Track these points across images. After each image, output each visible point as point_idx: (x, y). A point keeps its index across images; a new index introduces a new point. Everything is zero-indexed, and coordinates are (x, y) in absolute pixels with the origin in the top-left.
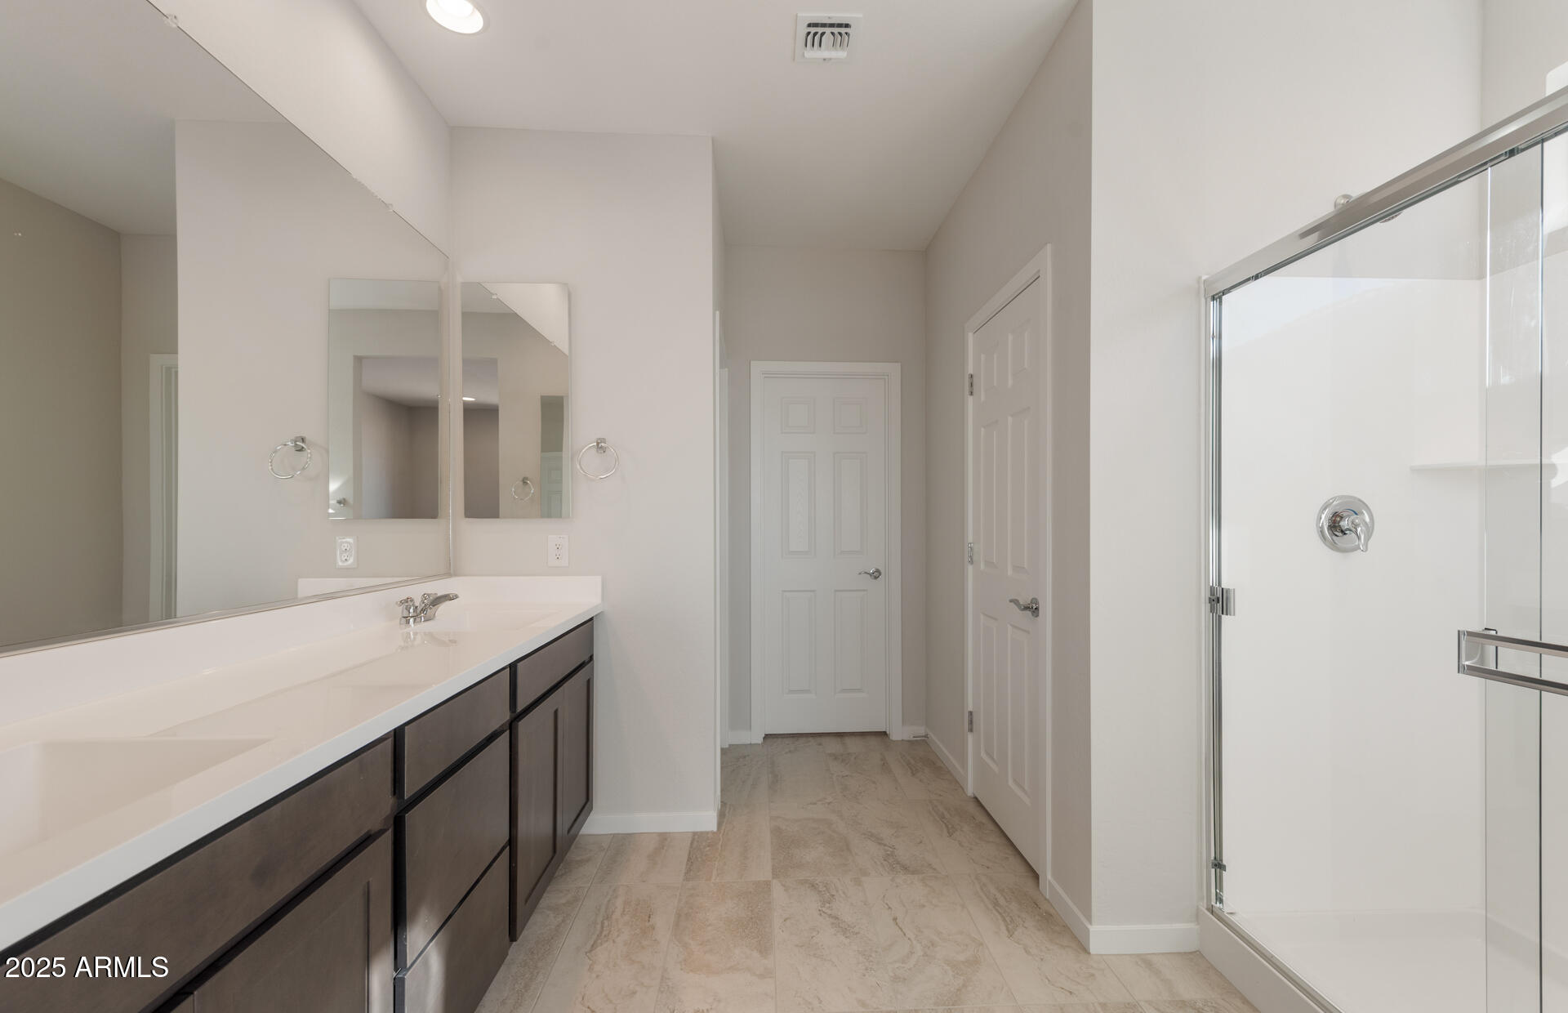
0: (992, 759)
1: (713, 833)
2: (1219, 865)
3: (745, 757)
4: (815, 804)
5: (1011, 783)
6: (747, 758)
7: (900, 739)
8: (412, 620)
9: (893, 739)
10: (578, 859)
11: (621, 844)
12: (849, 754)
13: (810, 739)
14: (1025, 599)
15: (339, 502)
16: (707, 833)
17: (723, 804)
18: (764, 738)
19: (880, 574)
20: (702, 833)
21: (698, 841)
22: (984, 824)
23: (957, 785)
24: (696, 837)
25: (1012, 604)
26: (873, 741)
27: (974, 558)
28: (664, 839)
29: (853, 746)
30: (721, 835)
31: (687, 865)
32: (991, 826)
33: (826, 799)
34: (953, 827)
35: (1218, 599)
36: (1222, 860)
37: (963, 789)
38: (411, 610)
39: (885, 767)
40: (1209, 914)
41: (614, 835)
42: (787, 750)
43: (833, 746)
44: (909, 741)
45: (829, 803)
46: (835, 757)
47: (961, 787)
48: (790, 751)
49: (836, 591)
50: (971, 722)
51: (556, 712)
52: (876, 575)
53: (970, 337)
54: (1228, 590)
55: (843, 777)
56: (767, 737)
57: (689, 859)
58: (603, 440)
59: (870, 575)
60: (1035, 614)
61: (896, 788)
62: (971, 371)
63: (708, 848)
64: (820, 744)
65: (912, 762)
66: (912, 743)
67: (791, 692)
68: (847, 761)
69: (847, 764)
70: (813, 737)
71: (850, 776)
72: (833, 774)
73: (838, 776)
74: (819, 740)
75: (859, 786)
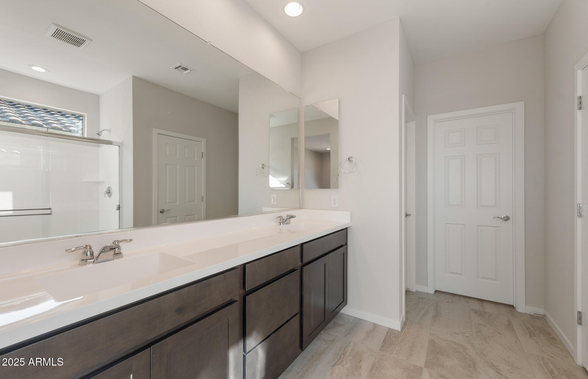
1: (398, 331)
3: (423, 299)
4: (458, 334)
6: (424, 299)
7: (524, 312)
8: (282, 223)
9: (518, 311)
10: (340, 323)
11: (357, 323)
12: (485, 312)
13: (462, 298)
15: (287, 184)
16: (396, 331)
17: (407, 319)
18: (435, 292)
19: (509, 219)
20: (393, 330)
21: (390, 333)
23: (568, 354)
24: (390, 331)
26: (503, 309)
27: (583, 214)
28: (375, 327)
29: (489, 309)
30: (402, 334)
31: (383, 343)
33: (465, 334)
37: (573, 359)
38: (282, 220)
39: (509, 325)
41: (356, 318)
42: (447, 301)
43: (476, 306)
44: (530, 315)
45: (467, 337)
46: (476, 312)
48: (448, 302)
49: (478, 226)
50: (580, 319)
51: (325, 264)
52: (507, 219)
55: (478, 324)
56: (436, 291)
57: (384, 340)
58: (352, 157)
59: (502, 219)
61: (516, 342)
62: (579, 94)
63: (394, 338)
64: (467, 302)
66: (534, 317)
67: (450, 272)
68: (483, 316)
69: (483, 317)
70: (464, 297)
71: (484, 325)
72: (472, 321)
73: (476, 323)
74: (467, 300)
75: (489, 333)
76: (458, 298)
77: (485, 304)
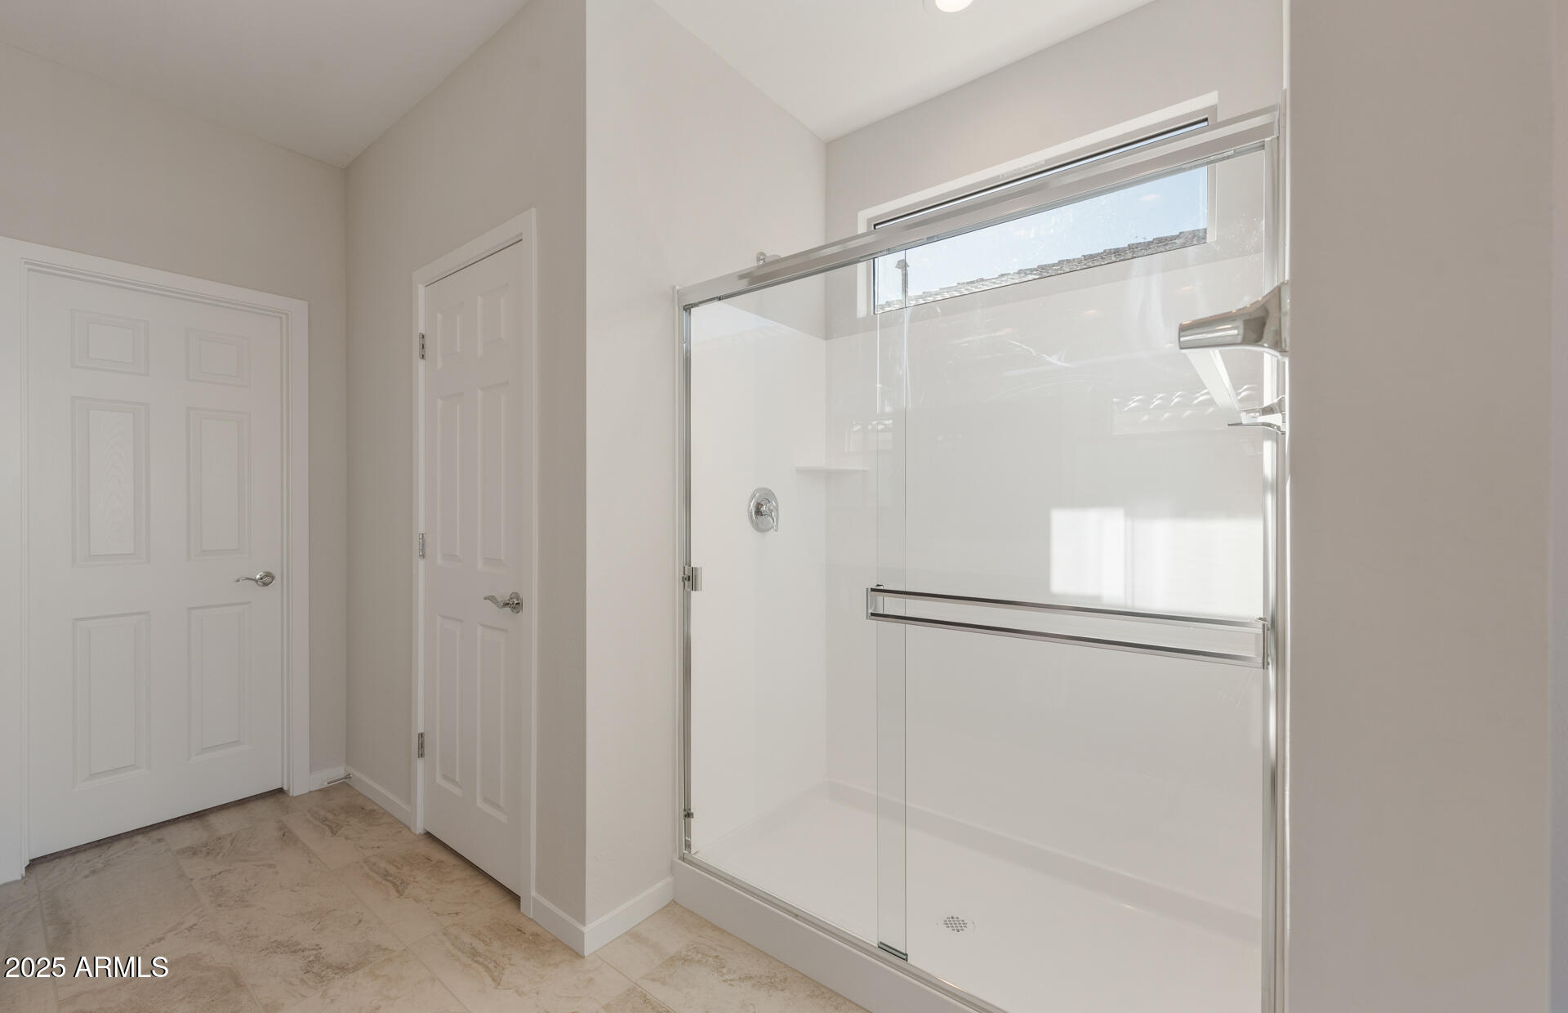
0: (453, 781)
2: (688, 815)
5: (480, 803)
7: (307, 792)
9: (295, 795)
12: (219, 838)
14: (504, 594)
18: (28, 867)
19: (273, 578)
22: (442, 862)
23: (399, 826)
25: (488, 601)
26: (260, 808)
27: (428, 551)
29: (226, 825)
32: (451, 860)
34: (403, 882)
35: (689, 577)
36: (690, 810)
37: (409, 829)
39: (286, 836)
40: (680, 862)
43: (189, 835)
44: (320, 790)
46: (194, 852)
47: (405, 826)
49: (191, 609)
50: (421, 746)
52: (267, 580)
53: (421, 291)
54: (696, 569)
55: (212, 877)
56: (33, 863)
59: (256, 581)
60: (515, 610)
61: (309, 861)
62: (422, 330)
64: (159, 840)
65: (330, 816)
66: (326, 792)
67: (93, 778)
68: (218, 850)
69: (218, 854)
70: (143, 833)
71: (226, 871)
72: (192, 880)
73: (202, 879)
74: (155, 834)
75: (246, 881)
76: (125, 842)
77: (213, 819)
